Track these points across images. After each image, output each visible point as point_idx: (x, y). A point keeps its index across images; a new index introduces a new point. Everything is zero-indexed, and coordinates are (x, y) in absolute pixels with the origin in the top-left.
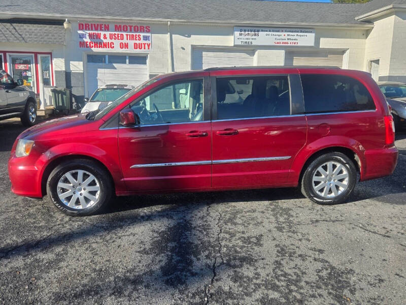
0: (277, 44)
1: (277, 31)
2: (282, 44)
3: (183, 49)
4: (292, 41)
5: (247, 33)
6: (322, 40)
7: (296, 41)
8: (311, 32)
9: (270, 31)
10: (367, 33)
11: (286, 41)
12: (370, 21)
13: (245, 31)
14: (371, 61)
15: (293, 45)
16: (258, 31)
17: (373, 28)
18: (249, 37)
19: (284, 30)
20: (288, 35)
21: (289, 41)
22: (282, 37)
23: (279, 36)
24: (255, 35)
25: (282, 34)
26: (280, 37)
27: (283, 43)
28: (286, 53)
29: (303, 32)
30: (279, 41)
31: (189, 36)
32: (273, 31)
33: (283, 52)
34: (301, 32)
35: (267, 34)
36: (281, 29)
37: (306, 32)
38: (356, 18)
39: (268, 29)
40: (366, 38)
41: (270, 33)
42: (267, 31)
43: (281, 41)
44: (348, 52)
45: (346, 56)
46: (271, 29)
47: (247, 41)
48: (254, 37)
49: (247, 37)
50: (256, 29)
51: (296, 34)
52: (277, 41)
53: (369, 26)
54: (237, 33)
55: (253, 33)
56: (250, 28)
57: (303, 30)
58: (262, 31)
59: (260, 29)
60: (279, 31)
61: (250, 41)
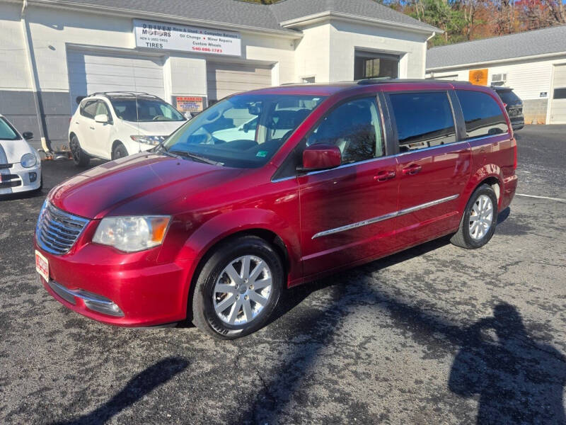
0: (196, 51)
1: (194, 32)
2: (201, 51)
3: (52, 48)
4: (214, 48)
5: (153, 30)
6: (248, 48)
7: (219, 48)
8: (236, 37)
9: (185, 31)
10: (295, 43)
11: (208, 47)
12: (297, 29)
13: (150, 27)
14: (304, 79)
15: (216, 53)
16: (169, 29)
17: (302, 37)
18: (157, 37)
19: (203, 31)
20: (209, 39)
21: (211, 48)
22: (201, 41)
23: (198, 38)
24: (165, 34)
25: (202, 36)
26: (199, 41)
27: (203, 49)
28: (207, 64)
29: (227, 36)
30: (198, 46)
31: (60, 28)
32: (189, 31)
33: (203, 62)
34: (224, 35)
35: (181, 36)
36: (199, 30)
37: (230, 36)
38: (282, 24)
39: (183, 28)
40: (295, 49)
41: (186, 34)
42: (181, 30)
43: (202, 47)
44: (277, 66)
45: (275, 71)
46: (187, 28)
47: (155, 42)
48: (163, 37)
49: (153, 36)
50: (167, 25)
51: (218, 37)
52: (196, 46)
53: (297, 35)
54: (139, 30)
55: (162, 31)
56: (157, 24)
57: (226, 33)
58: (174, 29)
59: (172, 27)
60: (196, 32)
61: (159, 42)
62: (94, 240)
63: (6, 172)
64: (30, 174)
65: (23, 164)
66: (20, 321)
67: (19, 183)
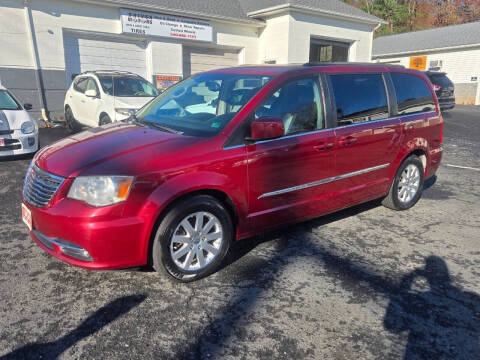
0: (173, 36)
1: (172, 20)
2: (179, 37)
4: (190, 34)
5: (138, 18)
7: (194, 35)
9: (164, 19)
11: (183, 33)
13: (135, 15)
15: (191, 38)
16: (151, 17)
18: (140, 24)
19: (180, 19)
20: (186, 26)
21: (187, 34)
22: (179, 28)
23: (176, 26)
24: (148, 22)
25: (179, 24)
26: (176, 28)
27: (180, 35)
28: (183, 48)
29: (201, 24)
30: (176, 32)
32: (169, 20)
33: (179, 47)
34: (199, 24)
35: (161, 23)
36: (177, 18)
39: (162, 16)
41: (165, 21)
42: (161, 19)
43: (178, 33)
46: (166, 17)
47: (139, 28)
48: (146, 24)
49: (137, 23)
50: (149, 14)
51: (193, 25)
52: (173, 32)
54: (125, 18)
55: (145, 19)
56: (141, 13)
57: (200, 22)
58: (156, 18)
59: (154, 15)
60: (174, 20)
61: (142, 29)
62: (69, 196)
63: (8, 137)
64: (29, 139)
65: (23, 131)
66: (10, 262)
67: (19, 147)
